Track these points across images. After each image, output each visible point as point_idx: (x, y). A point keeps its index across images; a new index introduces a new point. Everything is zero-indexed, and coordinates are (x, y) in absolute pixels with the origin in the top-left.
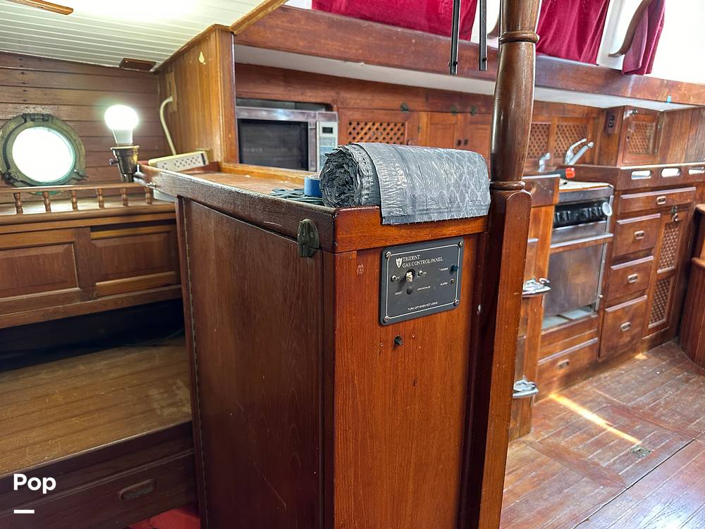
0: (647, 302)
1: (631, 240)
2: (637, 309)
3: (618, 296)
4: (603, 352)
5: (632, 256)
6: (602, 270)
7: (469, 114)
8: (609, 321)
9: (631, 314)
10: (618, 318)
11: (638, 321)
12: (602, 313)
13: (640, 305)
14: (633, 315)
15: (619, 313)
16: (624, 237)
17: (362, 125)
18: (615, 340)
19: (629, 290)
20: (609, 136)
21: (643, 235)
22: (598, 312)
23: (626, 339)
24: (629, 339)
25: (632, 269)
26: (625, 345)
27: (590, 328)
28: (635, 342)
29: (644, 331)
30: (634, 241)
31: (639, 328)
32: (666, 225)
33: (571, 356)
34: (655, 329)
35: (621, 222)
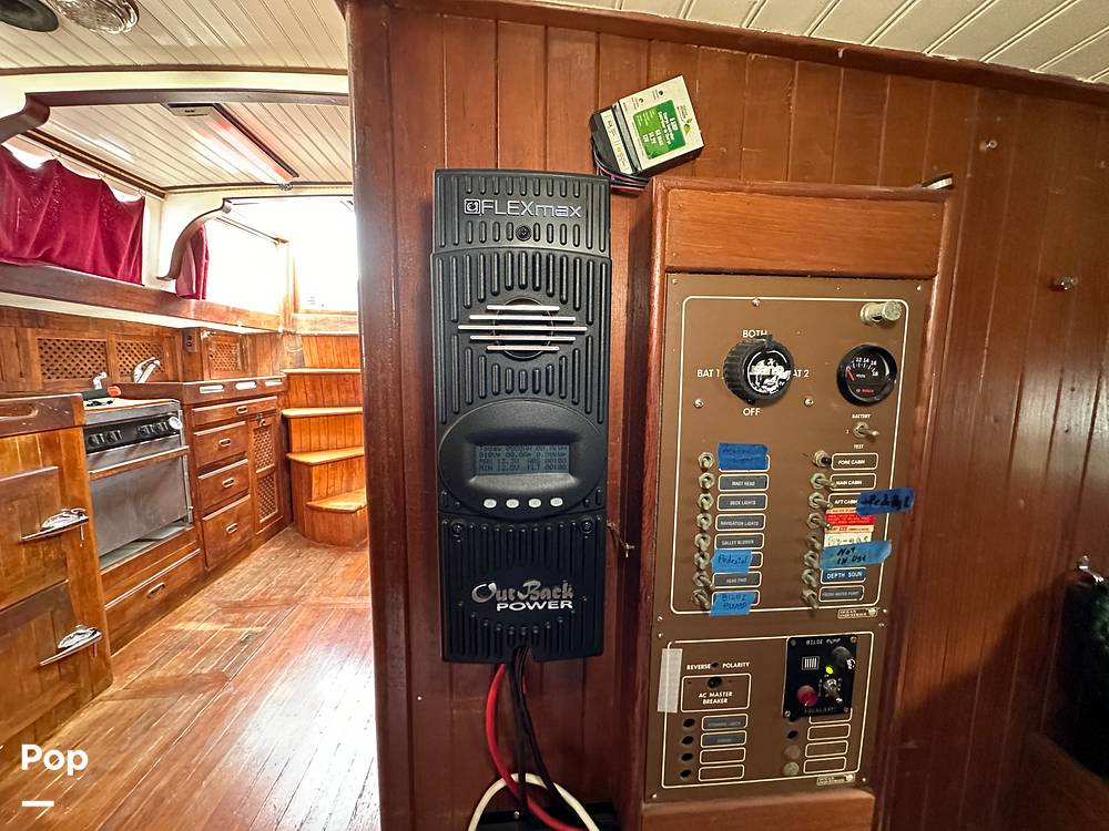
0: (252, 501)
1: (216, 449)
2: (240, 509)
3: (214, 503)
4: (210, 560)
5: (223, 463)
6: (187, 483)
8: (210, 528)
9: (235, 515)
10: (220, 523)
11: (245, 520)
12: (198, 524)
13: (245, 504)
14: (238, 517)
15: (220, 518)
16: (207, 446)
18: (223, 544)
19: (227, 495)
20: (189, 354)
21: (229, 442)
22: (193, 523)
23: (236, 540)
24: (239, 538)
25: (225, 474)
26: (237, 545)
27: (187, 541)
28: (247, 539)
29: (256, 526)
30: (220, 449)
31: (249, 526)
32: (255, 430)
33: (166, 577)
34: (267, 522)
35: (198, 434)
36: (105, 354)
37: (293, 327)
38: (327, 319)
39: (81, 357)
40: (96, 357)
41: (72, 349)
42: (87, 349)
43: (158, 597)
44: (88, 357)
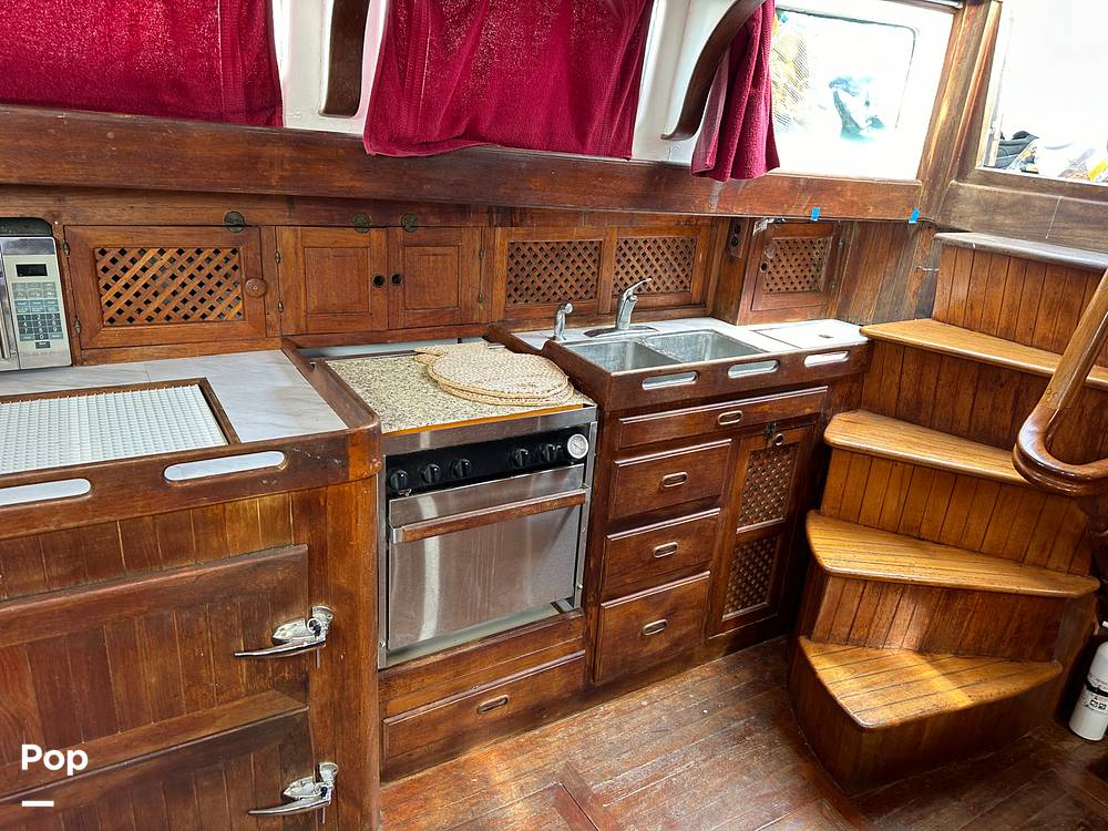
0: (713, 585)
1: (653, 490)
2: (682, 597)
3: (630, 580)
4: (600, 671)
5: (665, 514)
6: (583, 545)
7: (399, 230)
8: (610, 622)
9: (667, 605)
10: (634, 617)
11: (687, 614)
12: (594, 610)
13: (694, 588)
14: (672, 609)
15: (637, 607)
16: (636, 485)
17: (133, 253)
18: (631, 650)
19: (655, 570)
20: (732, 260)
21: (684, 477)
22: (582, 610)
23: (659, 646)
24: (666, 645)
25: (663, 535)
26: (657, 656)
27: (565, 636)
29: (712, 623)
30: (661, 491)
31: (693, 626)
32: (754, 453)
33: (513, 688)
34: (737, 620)
35: (621, 462)
36: (598, 262)
37: (946, 213)
38: (1026, 202)
39: (563, 269)
40: (584, 268)
41: (552, 256)
42: (574, 254)
43: (496, 714)
44: (573, 268)
